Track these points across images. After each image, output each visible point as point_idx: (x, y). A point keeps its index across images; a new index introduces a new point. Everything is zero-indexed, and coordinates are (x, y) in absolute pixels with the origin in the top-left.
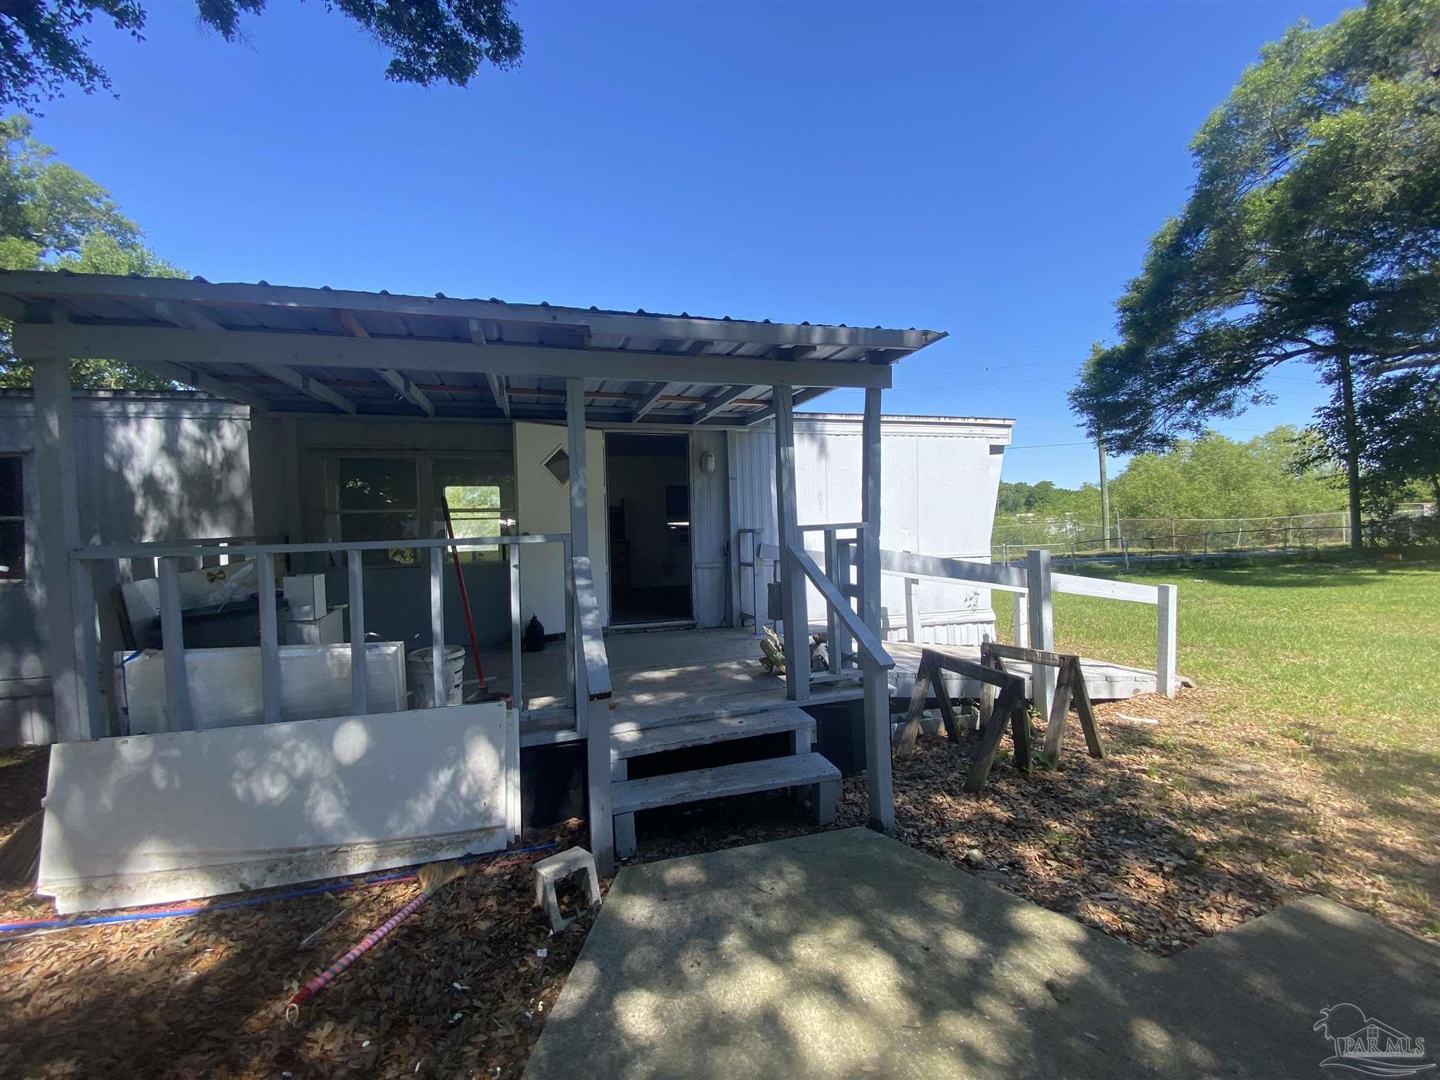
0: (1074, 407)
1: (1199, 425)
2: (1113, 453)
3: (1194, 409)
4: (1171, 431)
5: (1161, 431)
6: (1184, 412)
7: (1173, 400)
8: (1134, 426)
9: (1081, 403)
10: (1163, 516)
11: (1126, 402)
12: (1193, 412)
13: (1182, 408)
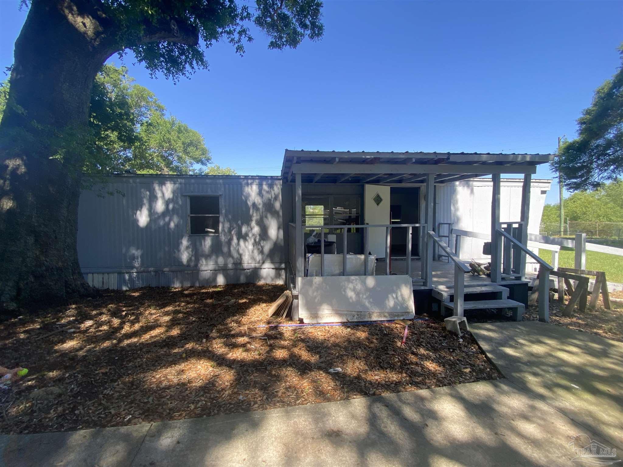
0: (552, 169)
1: (616, 177)
2: (571, 190)
3: (614, 169)
4: (602, 180)
5: (596, 180)
6: (609, 171)
7: (604, 165)
8: (582, 178)
9: (556, 167)
10: (591, 221)
11: (579, 167)
12: (613, 171)
13: (608, 169)
